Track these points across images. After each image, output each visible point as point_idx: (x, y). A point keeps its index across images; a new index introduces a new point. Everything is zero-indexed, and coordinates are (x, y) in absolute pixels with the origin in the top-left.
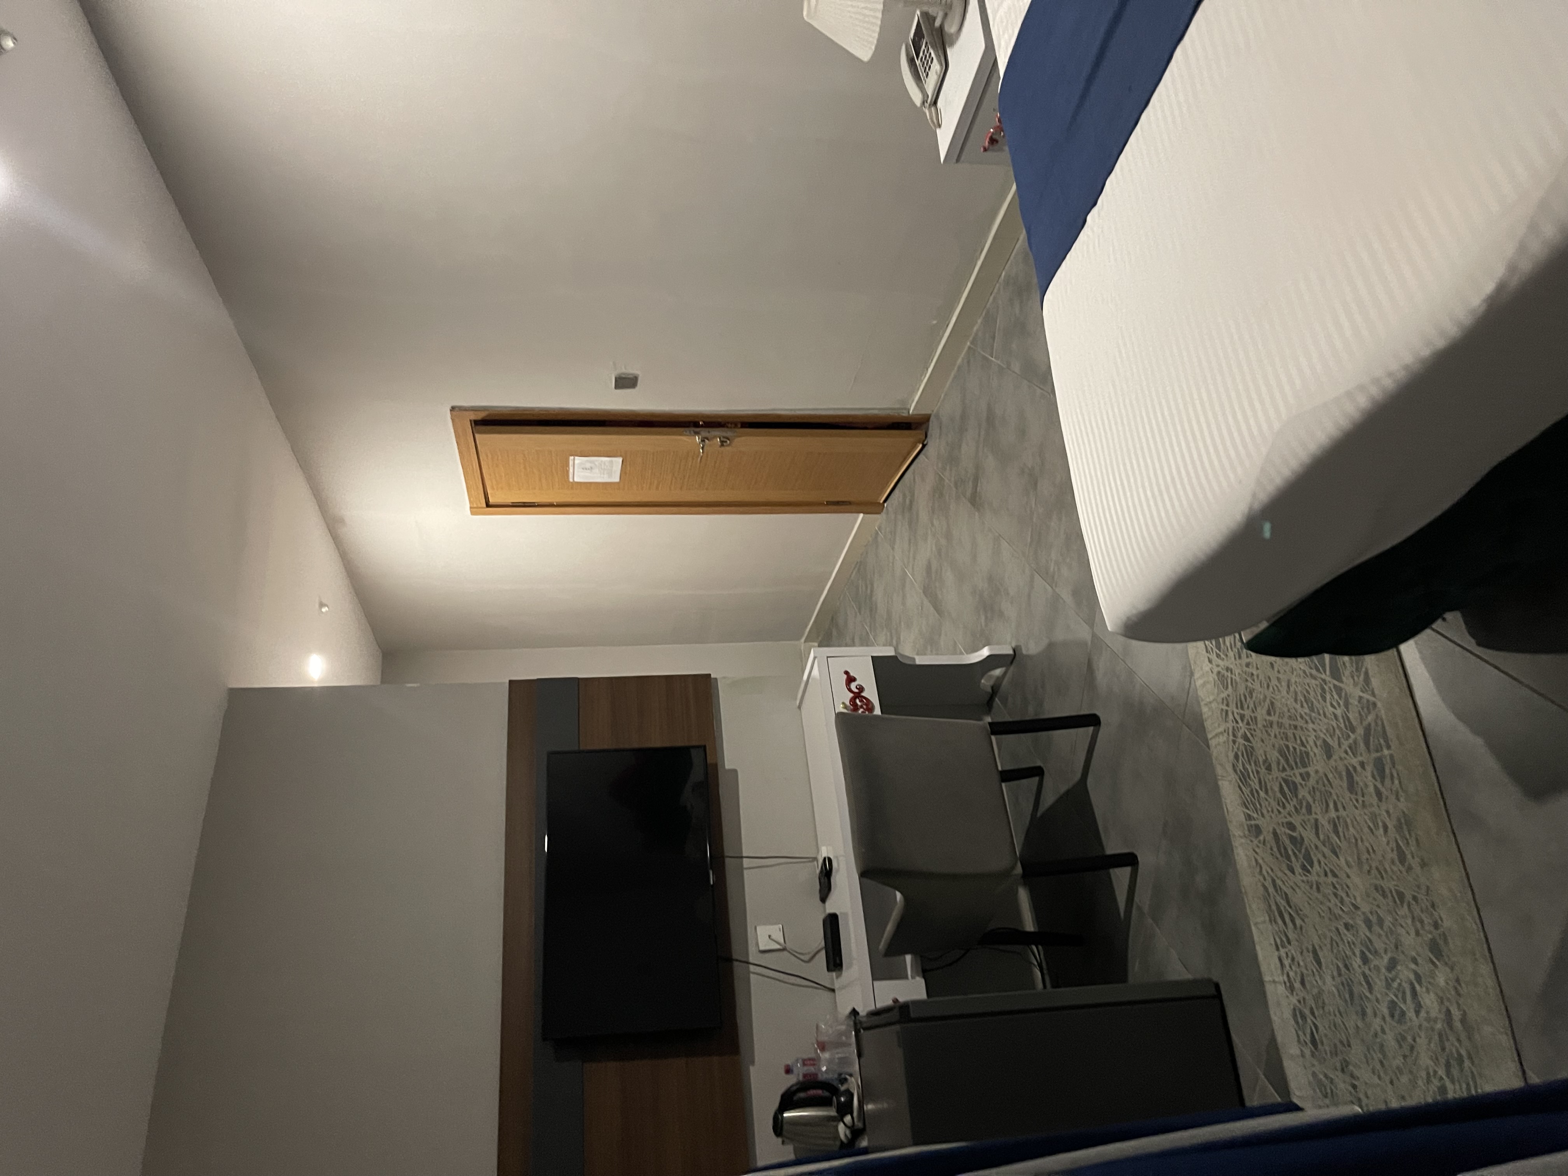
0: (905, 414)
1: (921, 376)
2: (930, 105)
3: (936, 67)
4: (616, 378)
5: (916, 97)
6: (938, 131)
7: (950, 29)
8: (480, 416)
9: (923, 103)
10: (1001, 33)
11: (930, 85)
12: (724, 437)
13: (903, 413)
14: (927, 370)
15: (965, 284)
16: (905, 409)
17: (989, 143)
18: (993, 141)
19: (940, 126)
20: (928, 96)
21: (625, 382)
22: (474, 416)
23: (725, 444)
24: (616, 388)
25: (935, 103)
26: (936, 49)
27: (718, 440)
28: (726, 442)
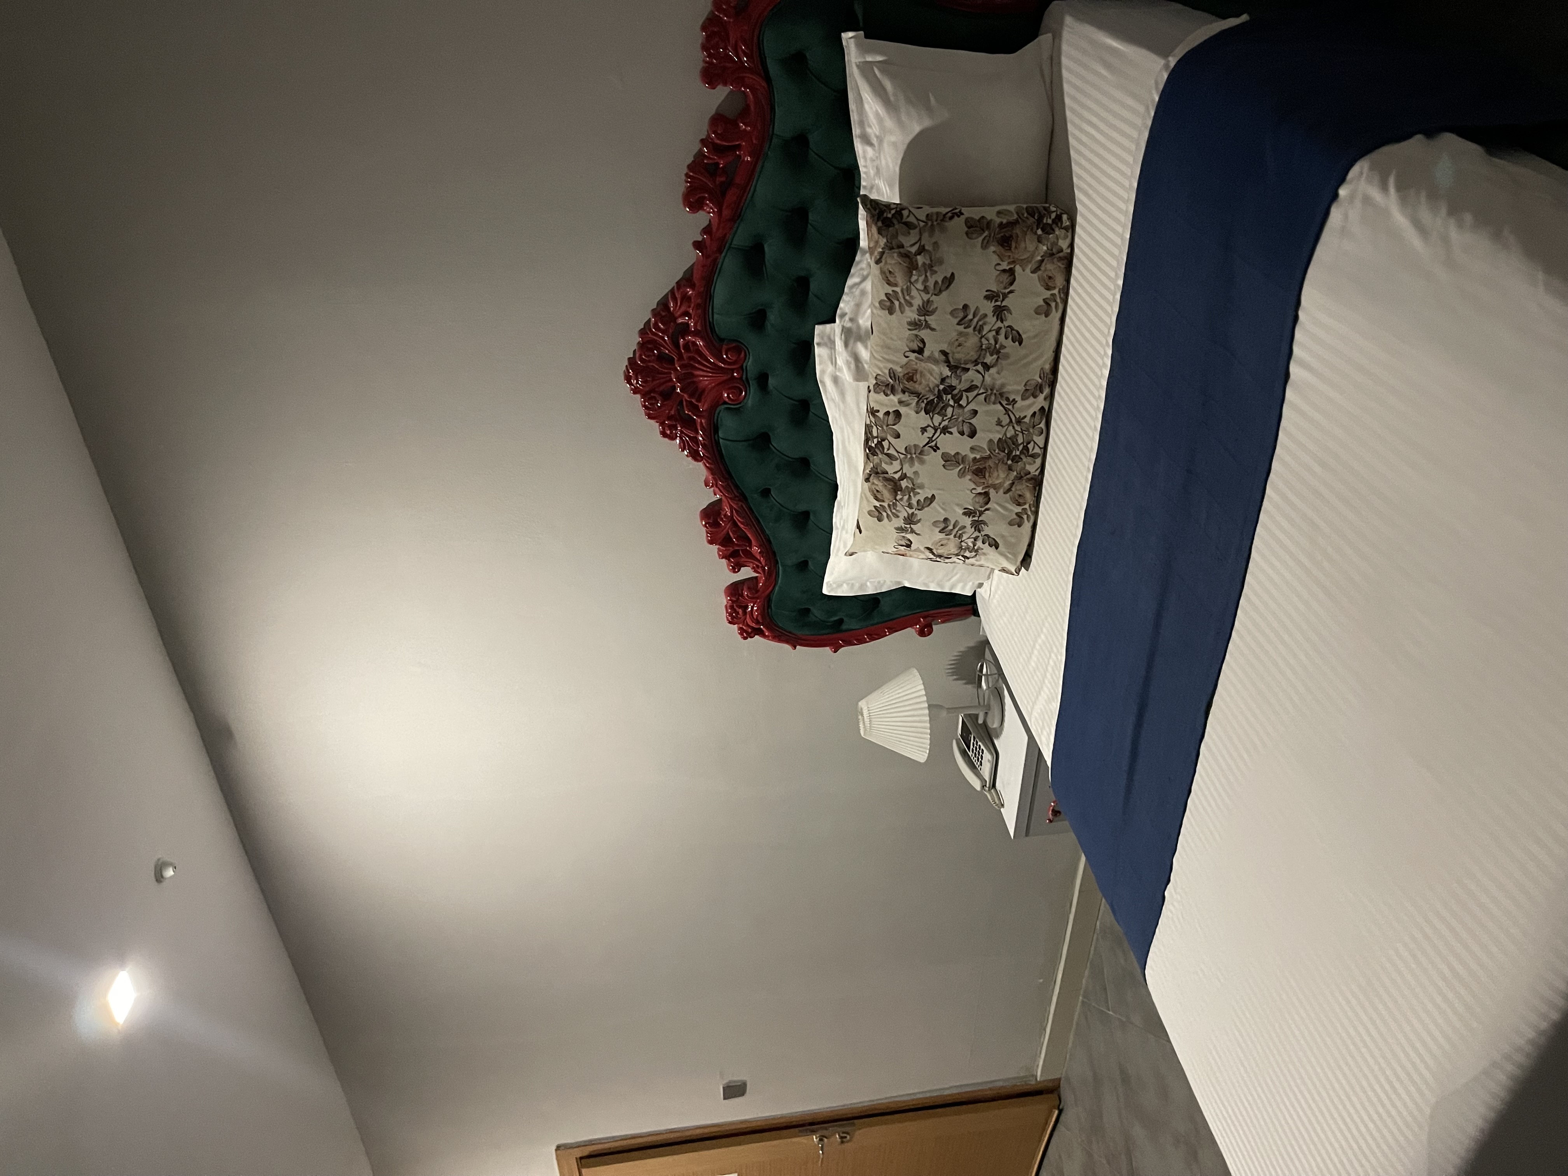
0: (1033, 1082)
1: (1040, 1038)
2: (989, 787)
3: (987, 756)
4: (723, 1088)
5: (977, 784)
6: (1002, 810)
7: (994, 724)
8: (586, 1151)
9: (983, 787)
10: (1040, 731)
11: (986, 770)
12: (843, 1133)
13: (1030, 1081)
14: (1045, 1030)
15: (1063, 940)
16: (1033, 1076)
17: (1052, 814)
18: (1056, 813)
19: (1003, 806)
20: (986, 781)
21: (734, 1091)
22: (579, 1153)
23: (844, 1140)
24: (725, 1099)
25: (994, 786)
26: (983, 741)
27: (837, 1136)
28: (846, 1137)
